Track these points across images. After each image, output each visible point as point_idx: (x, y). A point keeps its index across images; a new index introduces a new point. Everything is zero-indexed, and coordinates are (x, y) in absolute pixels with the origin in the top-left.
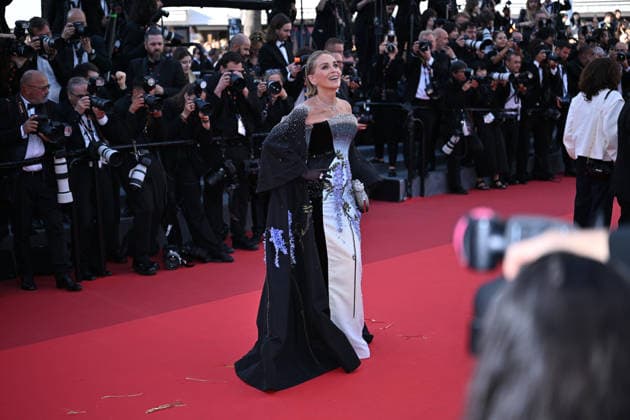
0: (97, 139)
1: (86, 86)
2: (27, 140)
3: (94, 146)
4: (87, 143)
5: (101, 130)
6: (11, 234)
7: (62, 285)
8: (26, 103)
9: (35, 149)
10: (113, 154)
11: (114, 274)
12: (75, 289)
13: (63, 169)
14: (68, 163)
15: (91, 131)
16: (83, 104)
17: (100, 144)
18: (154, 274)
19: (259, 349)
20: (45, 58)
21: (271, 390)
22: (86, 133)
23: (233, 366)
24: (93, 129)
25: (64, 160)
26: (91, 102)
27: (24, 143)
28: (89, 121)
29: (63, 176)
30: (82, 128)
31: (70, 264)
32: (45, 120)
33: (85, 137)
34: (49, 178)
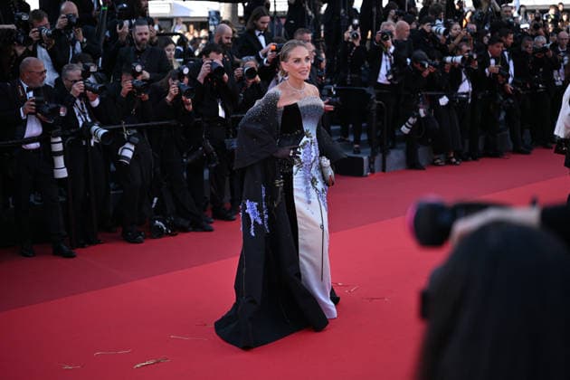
0: (89, 120)
1: (80, 72)
2: (26, 121)
3: (87, 126)
4: (81, 123)
5: (92, 111)
6: (12, 206)
7: (58, 252)
8: (25, 86)
9: (33, 129)
10: (105, 134)
11: (105, 242)
13: (59, 147)
14: (63, 142)
15: (84, 113)
16: (78, 88)
17: (92, 124)
18: (142, 242)
19: (237, 309)
20: (44, 47)
21: (247, 348)
22: (79, 115)
23: (213, 326)
24: (86, 111)
25: (60, 139)
26: (85, 86)
27: (24, 124)
28: (82, 104)
29: (58, 154)
30: (76, 110)
31: (65, 233)
32: (43, 102)
33: (79, 118)
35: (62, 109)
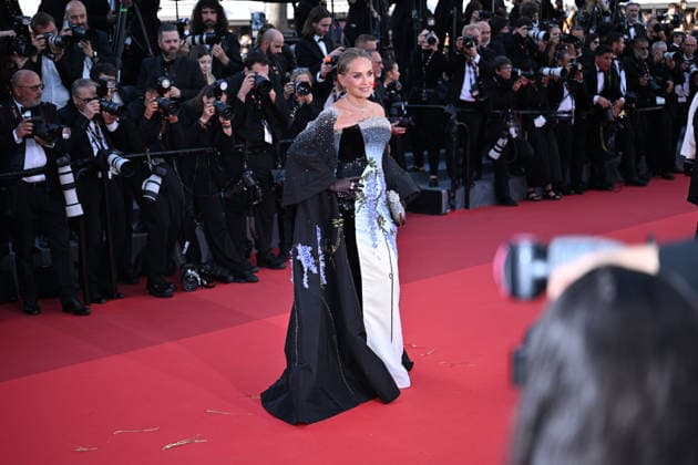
0: (106, 148)
1: (95, 89)
3: (103, 154)
4: (96, 151)
5: (109, 136)
7: (69, 309)
8: (19, 106)
10: (125, 163)
11: (126, 296)
12: (82, 312)
13: (68, 179)
15: (99, 139)
16: (92, 108)
17: (109, 152)
18: (171, 296)
20: (50, 58)
21: (300, 423)
22: (94, 140)
24: (102, 136)
25: (68, 169)
26: (101, 106)
28: (96, 128)
29: (69, 187)
30: (90, 135)
31: (77, 286)
33: (94, 145)
34: (54, 189)
35: (65, 130)
